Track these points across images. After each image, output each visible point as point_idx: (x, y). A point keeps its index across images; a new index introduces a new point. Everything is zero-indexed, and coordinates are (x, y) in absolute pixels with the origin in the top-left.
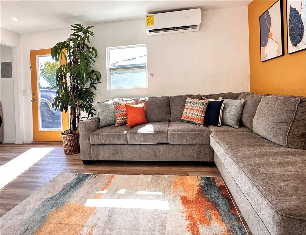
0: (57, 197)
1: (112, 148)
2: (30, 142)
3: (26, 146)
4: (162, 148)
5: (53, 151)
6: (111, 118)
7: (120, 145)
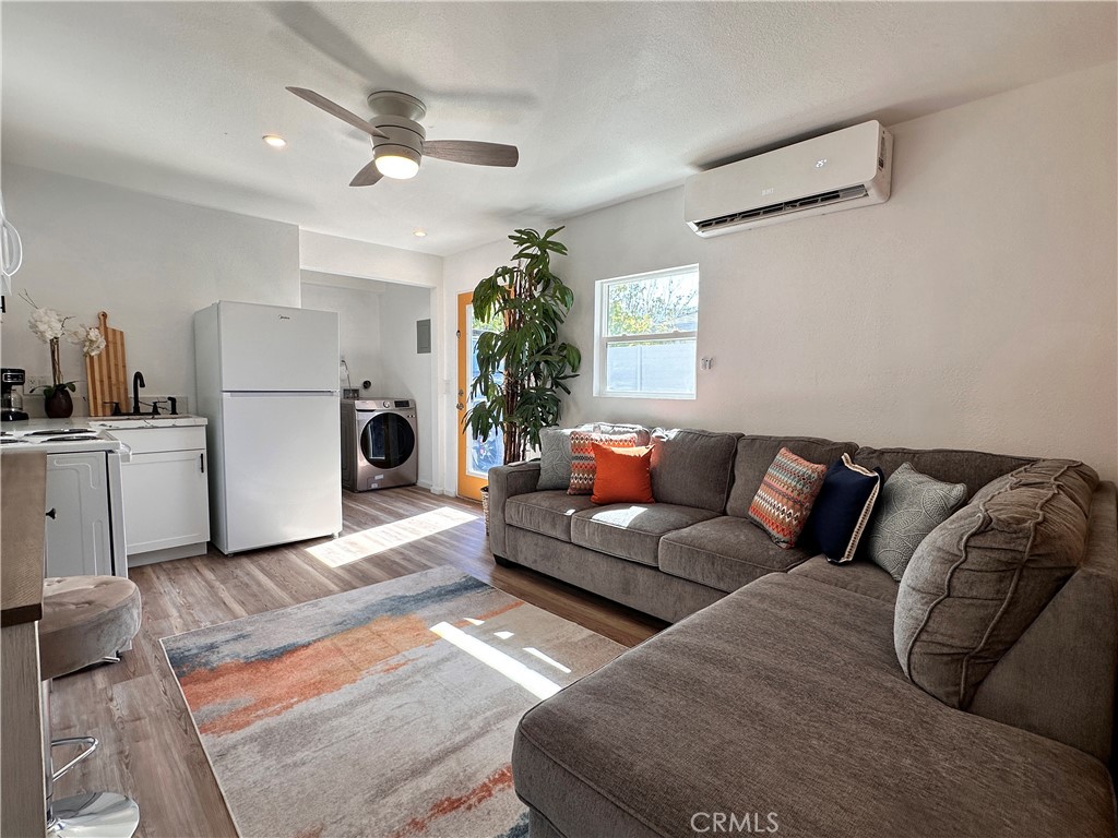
0: (406, 599)
1: (540, 542)
2: (452, 495)
3: (442, 499)
4: (643, 576)
5: (473, 522)
6: (561, 472)
7: (556, 542)
